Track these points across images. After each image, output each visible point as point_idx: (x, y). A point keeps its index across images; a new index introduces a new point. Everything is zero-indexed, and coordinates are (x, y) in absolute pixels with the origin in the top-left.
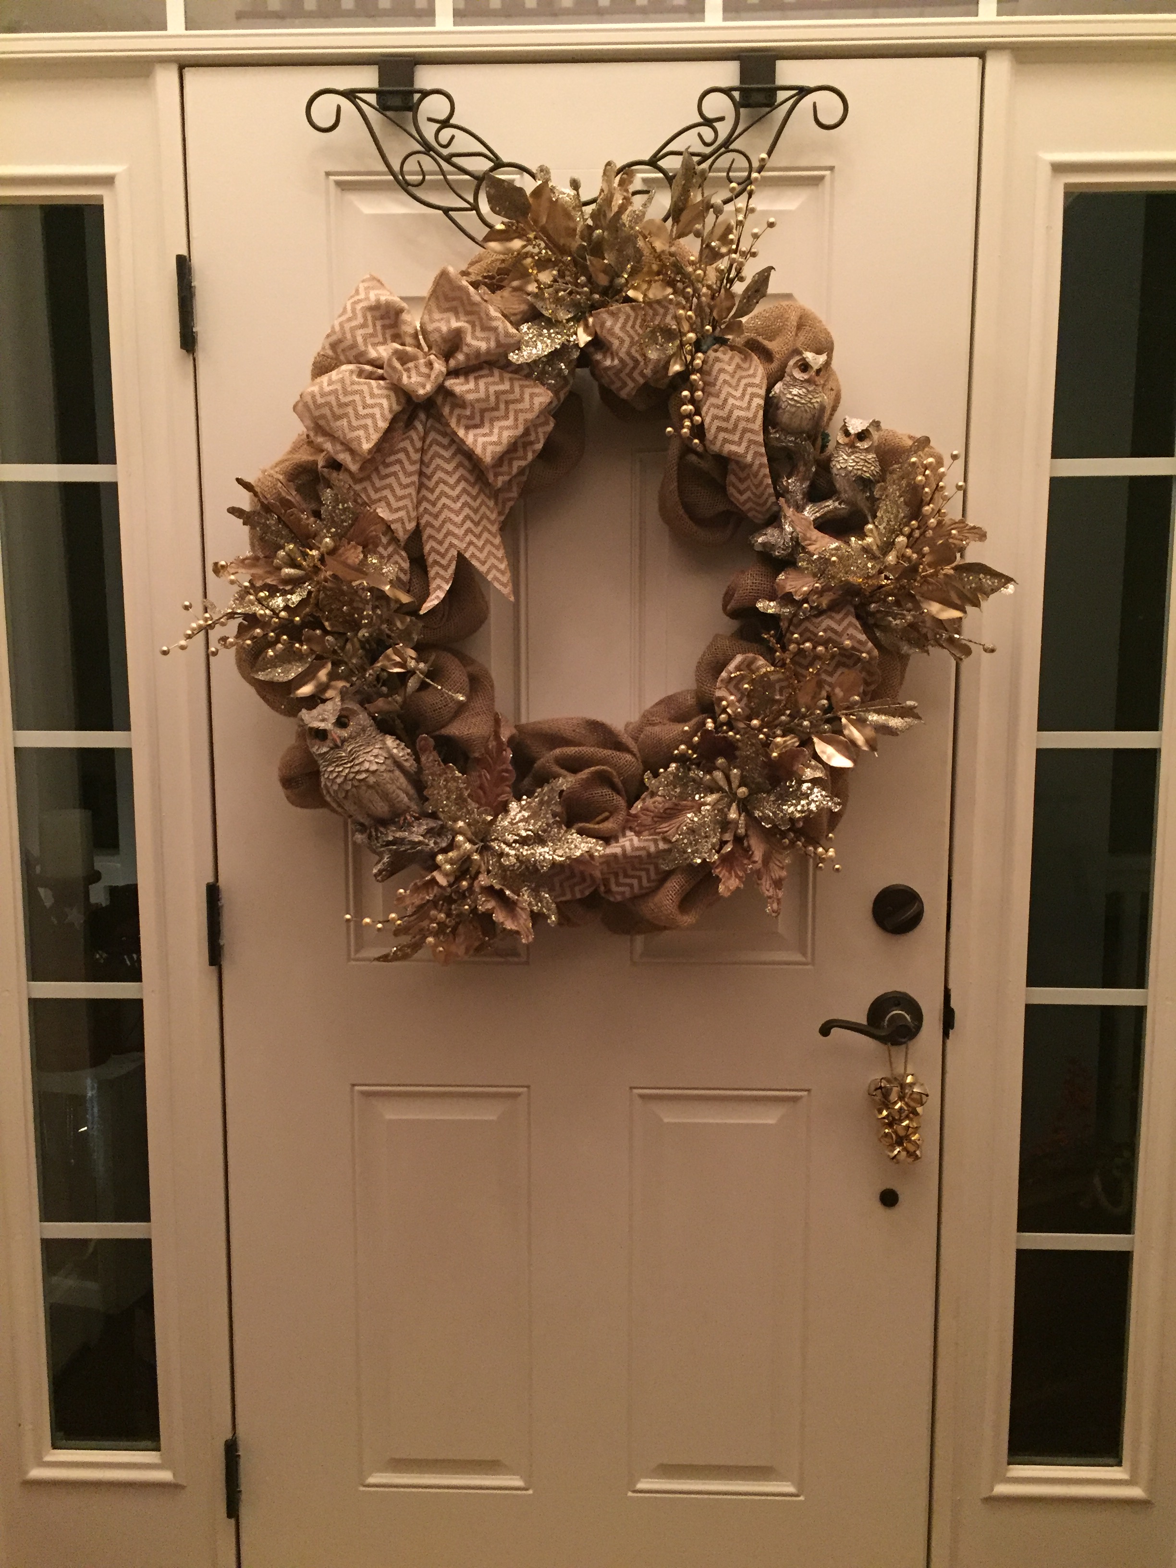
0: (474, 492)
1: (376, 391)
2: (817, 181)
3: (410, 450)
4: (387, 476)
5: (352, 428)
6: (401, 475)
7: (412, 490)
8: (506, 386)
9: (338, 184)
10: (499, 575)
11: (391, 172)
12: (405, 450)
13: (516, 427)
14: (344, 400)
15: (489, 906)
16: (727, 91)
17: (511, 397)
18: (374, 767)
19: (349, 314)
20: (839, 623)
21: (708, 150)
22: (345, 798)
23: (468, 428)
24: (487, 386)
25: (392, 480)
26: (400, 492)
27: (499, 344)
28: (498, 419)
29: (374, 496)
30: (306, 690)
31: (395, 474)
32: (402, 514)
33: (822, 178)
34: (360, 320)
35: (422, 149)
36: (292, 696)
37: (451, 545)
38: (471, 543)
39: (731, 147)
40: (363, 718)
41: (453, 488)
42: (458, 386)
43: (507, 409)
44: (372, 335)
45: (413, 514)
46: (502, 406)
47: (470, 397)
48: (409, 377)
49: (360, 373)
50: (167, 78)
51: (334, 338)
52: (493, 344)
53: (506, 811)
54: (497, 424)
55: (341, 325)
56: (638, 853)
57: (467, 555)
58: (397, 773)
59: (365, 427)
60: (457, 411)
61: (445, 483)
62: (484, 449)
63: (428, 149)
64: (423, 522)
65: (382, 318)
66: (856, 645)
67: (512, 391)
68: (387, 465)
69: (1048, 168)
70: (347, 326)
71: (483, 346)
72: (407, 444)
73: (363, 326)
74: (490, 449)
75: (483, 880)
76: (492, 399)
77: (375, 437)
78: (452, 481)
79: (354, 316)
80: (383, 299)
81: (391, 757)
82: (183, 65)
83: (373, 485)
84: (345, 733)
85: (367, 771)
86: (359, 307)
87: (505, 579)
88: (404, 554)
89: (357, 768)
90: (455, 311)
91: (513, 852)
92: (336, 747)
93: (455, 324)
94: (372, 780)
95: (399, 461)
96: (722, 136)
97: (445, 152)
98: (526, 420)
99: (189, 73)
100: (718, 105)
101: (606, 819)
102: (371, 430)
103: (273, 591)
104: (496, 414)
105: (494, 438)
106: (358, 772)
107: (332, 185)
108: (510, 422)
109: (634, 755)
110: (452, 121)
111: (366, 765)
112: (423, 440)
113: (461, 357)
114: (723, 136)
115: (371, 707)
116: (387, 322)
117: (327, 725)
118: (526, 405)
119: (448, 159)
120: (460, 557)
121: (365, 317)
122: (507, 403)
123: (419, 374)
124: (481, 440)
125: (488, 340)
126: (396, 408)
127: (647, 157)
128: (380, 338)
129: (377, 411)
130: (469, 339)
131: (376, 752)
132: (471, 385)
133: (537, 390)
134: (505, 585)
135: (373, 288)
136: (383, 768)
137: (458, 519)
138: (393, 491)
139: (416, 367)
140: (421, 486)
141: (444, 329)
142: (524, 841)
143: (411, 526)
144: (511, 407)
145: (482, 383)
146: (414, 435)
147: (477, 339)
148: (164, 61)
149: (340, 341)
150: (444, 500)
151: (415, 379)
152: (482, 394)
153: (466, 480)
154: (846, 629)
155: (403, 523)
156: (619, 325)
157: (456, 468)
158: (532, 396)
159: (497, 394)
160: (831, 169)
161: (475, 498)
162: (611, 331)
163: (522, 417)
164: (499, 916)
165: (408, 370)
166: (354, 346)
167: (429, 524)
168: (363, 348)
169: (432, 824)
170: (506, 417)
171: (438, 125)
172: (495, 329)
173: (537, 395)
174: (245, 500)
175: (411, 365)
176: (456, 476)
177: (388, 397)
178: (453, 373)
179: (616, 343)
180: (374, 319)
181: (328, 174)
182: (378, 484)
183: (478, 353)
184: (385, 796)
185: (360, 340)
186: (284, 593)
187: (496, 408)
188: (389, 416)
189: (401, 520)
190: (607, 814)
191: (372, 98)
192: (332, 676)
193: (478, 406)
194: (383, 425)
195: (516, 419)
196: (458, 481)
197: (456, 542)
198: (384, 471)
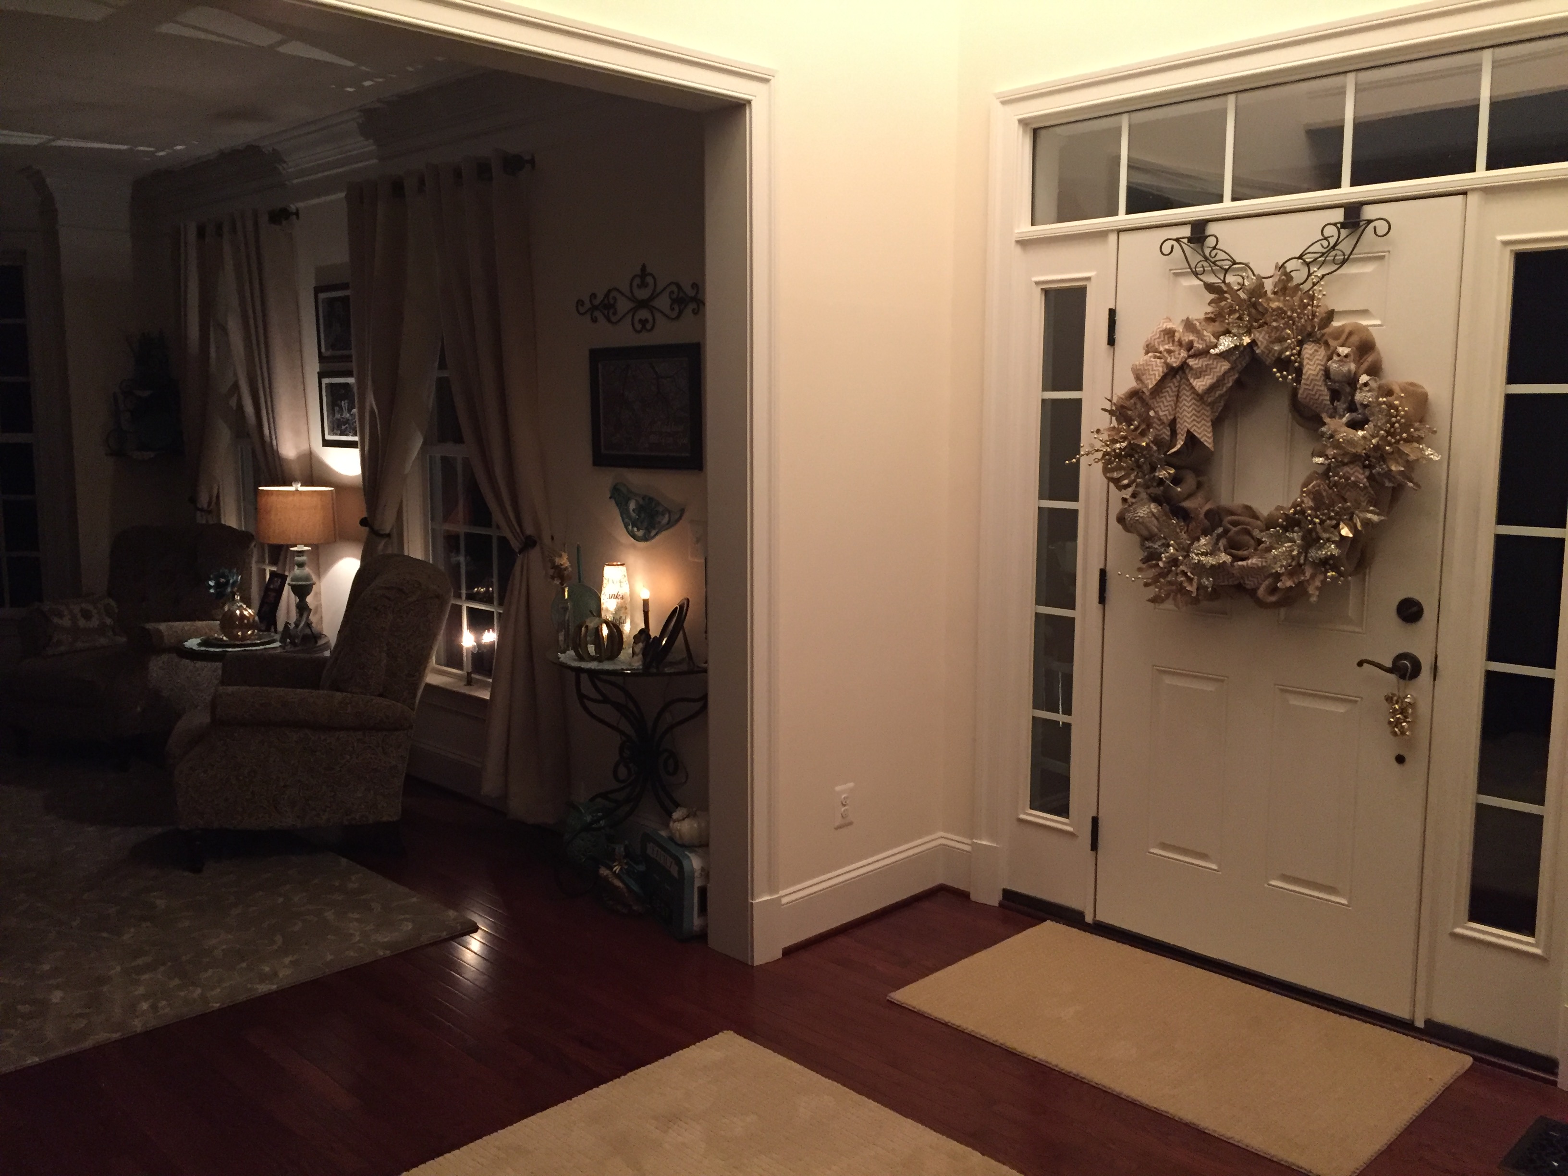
0: (1198, 404)
1: (1159, 364)
2: (1382, 258)
3: (1173, 387)
4: (1162, 397)
5: (1147, 379)
6: (1168, 397)
7: (1172, 403)
8: (1210, 362)
9: (1174, 274)
10: (1207, 439)
11: (1190, 267)
12: (1170, 387)
13: (1213, 378)
14: (1146, 368)
15: (1182, 579)
16: (1335, 224)
17: (1212, 366)
18: (1142, 515)
19: (1155, 333)
20: (1352, 469)
21: (1325, 250)
22: (1131, 526)
23: (1195, 379)
24: (1203, 362)
25: (1163, 399)
26: (1166, 404)
27: (1207, 346)
28: (1207, 375)
29: (1156, 405)
30: (1126, 482)
31: (1165, 397)
32: (1167, 413)
33: (1384, 256)
34: (1158, 336)
35: (1203, 259)
36: (1119, 484)
37: (1185, 426)
38: (1194, 425)
39: (1336, 248)
40: (1143, 495)
41: (1188, 402)
42: (1192, 362)
43: (1210, 371)
44: (1162, 341)
45: (1172, 413)
46: (1209, 370)
47: (1195, 367)
48: (1171, 359)
49: (1155, 357)
50: (1113, 238)
51: (1148, 343)
52: (1204, 346)
53: (1199, 540)
54: (1206, 377)
55: (1151, 338)
56: (1254, 566)
57: (1192, 431)
58: (1153, 519)
59: (1151, 379)
60: (1191, 372)
61: (1186, 400)
62: (1199, 387)
63: (1206, 259)
64: (1177, 416)
65: (1168, 334)
66: (1358, 480)
67: (1213, 364)
68: (1163, 393)
69: (1499, 244)
70: (1153, 338)
71: (1201, 347)
72: (1171, 384)
73: (1159, 338)
74: (1202, 388)
75: (1182, 568)
76: (1204, 367)
77: (1154, 383)
78: (1189, 399)
79: (1156, 334)
80: (1168, 327)
81: (1151, 512)
82: (1119, 231)
83: (1156, 401)
84: (1134, 500)
85: (1139, 516)
86: (1159, 330)
87: (1210, 441)
88: (1168, 428)
89: (1136, 515)
90: (1192, 332)
91: (1197, 558)
92: (1130, 506)
93: (1191, 338)
94: (1141, 520)
95: (1167, 391)
96: (1332, 245)
97: (1213, 260)
98: (1217, 376)
99: (1122, 235)
100: (1331, 231)
101: (1246, 550)
102: (1153, 380)
103: (1117, 442)
104: (1206, 373)
105: (1204, 383)
106: (1136, 517)
107: (1172, 276)
108: (1210, 377)
109: (1262, 522)
110: (1217, 247)
111: (1139, 514)
112: (1180, 382)
113: (1193, 350)
114: (1332, 243)
115: (1149, 491)
116: (1169, 335)
117: (1128, 497)
118: (1218, 369)
119: (1214, 263)
120: (1188, 432)
121: (1160, 335)
122: (1211, 369)
123: (1175, 358)
124: (1199, 384)
125: (1202, 344)
126: (1165, 370)
127: (1298, 256)
128: (1167, 342)
129: (1157, 373)
130: (1195, 344)
131: (1144, 509)
132: (1197, 362)
133: (1224, 363)
134: (1210, 444)
135: (1167, 322)
136: (1146, 516)
137: (1189, 415)
138: (1163, 403)
139: (1174, 355)
140: (1177, 401)
141: (1187, 340)
142: (1202, 554)
143: (1172, 417)
144: (1212, 370)
145: (1201, 361)
146: (1174, 380)
147: (1199, 344)
148: (1112, 231)
149: (1150, 343)
150: (1185, 407)
151: (1173, 359)
152: (1200, 365)
153: (1195, 399)
154: (1354, 473)
155: (1167, 417)
156: (1261, 336)
157: (1191, 395)
158: (1221, 366)
159: (1207, 365)
160: (1389, 252)
161: (1198, 407)
162: (1258, 339)
163: (1216, 374)
164: (1185, 584)
165: (1171, 356)
166: (1154, 346)
167: (1179, 417)
168: (1157, 347)
169: (1164, 541)
170: (1210, 375)
171: (1211, 249)
172: (1205, 340)
173: (1224, 365)
174: (1108, 406)
175: (1172, 354)
176: (1190, 398)
177: (1163, 367)
178: (1189, 357)
179: (1259, 344)
180: (1164, 335)
181: (1170, 270)
182: (1158, 400)
183: (1198, 349)
184: (1147, 528)
185: (1156, 344)
186: (1120, 442)
187: (1206, 371)
188: (1162, 374)
189: (1165, 415)
190: (1247, 548)
191: (1186, 241)
192: (1137, 477)
193: (1199, 370)
194: (1158, 378)
195: (1214, 375)
196: (1191, 400)
197: (1187, 425)
198: (1161, 395)
